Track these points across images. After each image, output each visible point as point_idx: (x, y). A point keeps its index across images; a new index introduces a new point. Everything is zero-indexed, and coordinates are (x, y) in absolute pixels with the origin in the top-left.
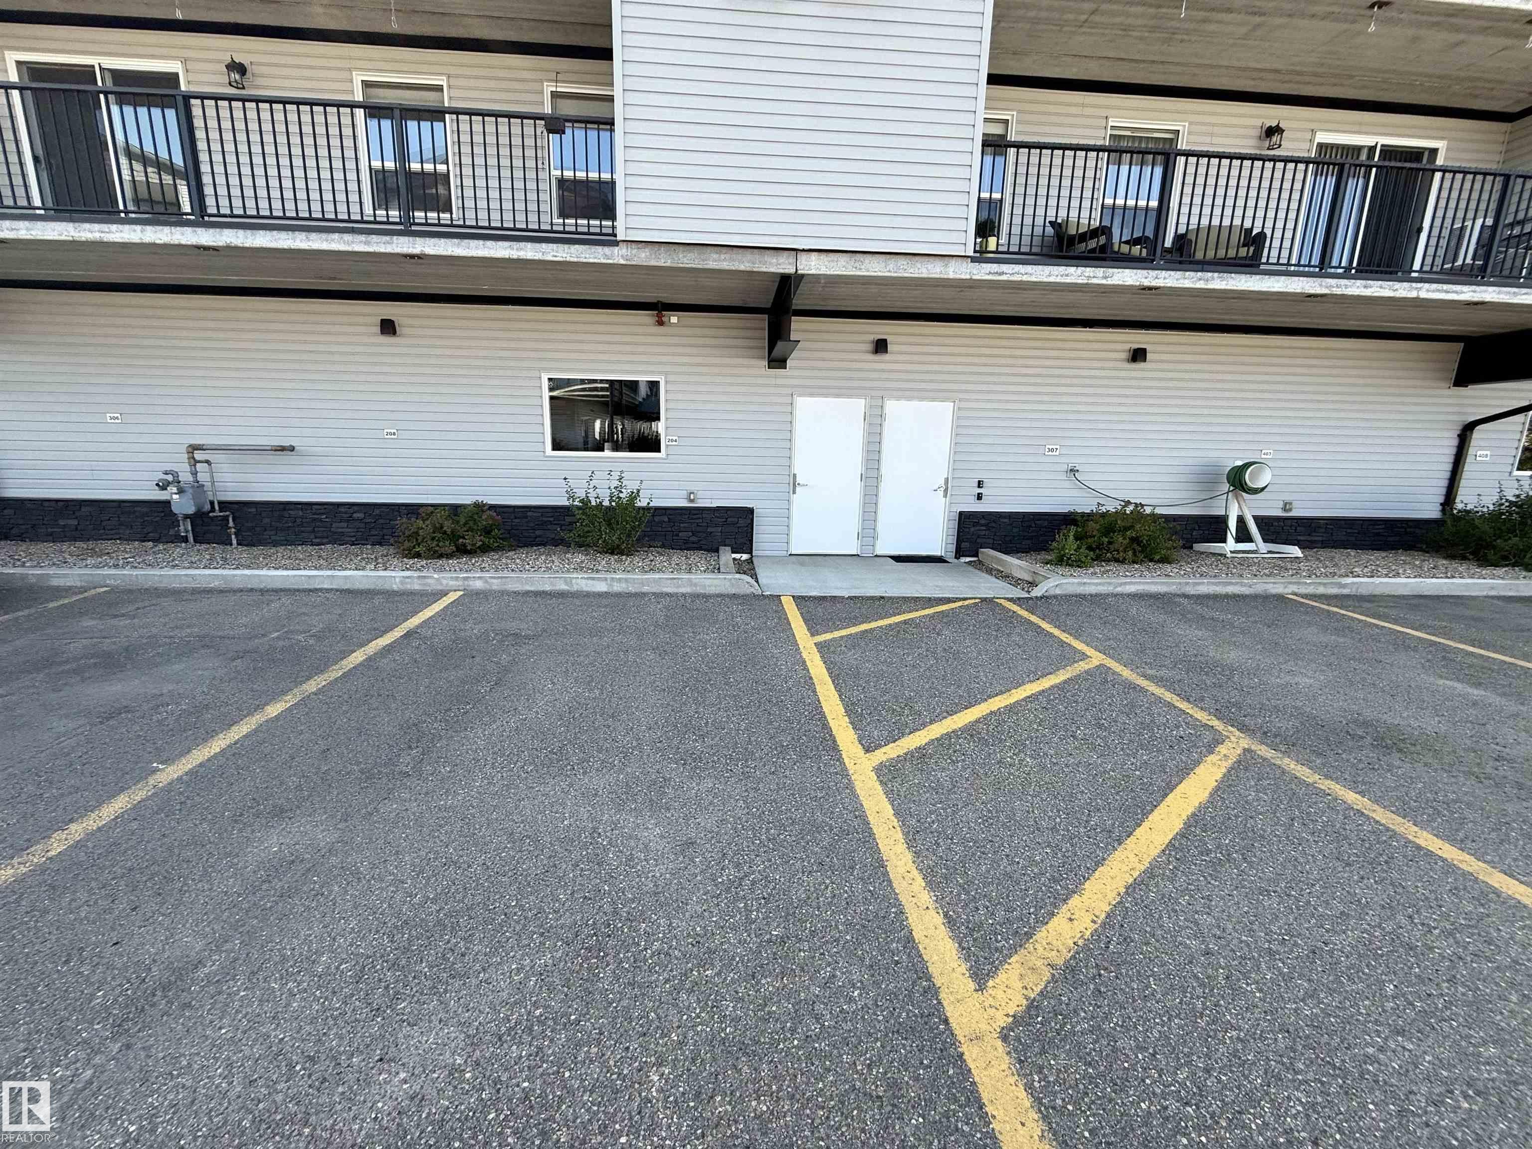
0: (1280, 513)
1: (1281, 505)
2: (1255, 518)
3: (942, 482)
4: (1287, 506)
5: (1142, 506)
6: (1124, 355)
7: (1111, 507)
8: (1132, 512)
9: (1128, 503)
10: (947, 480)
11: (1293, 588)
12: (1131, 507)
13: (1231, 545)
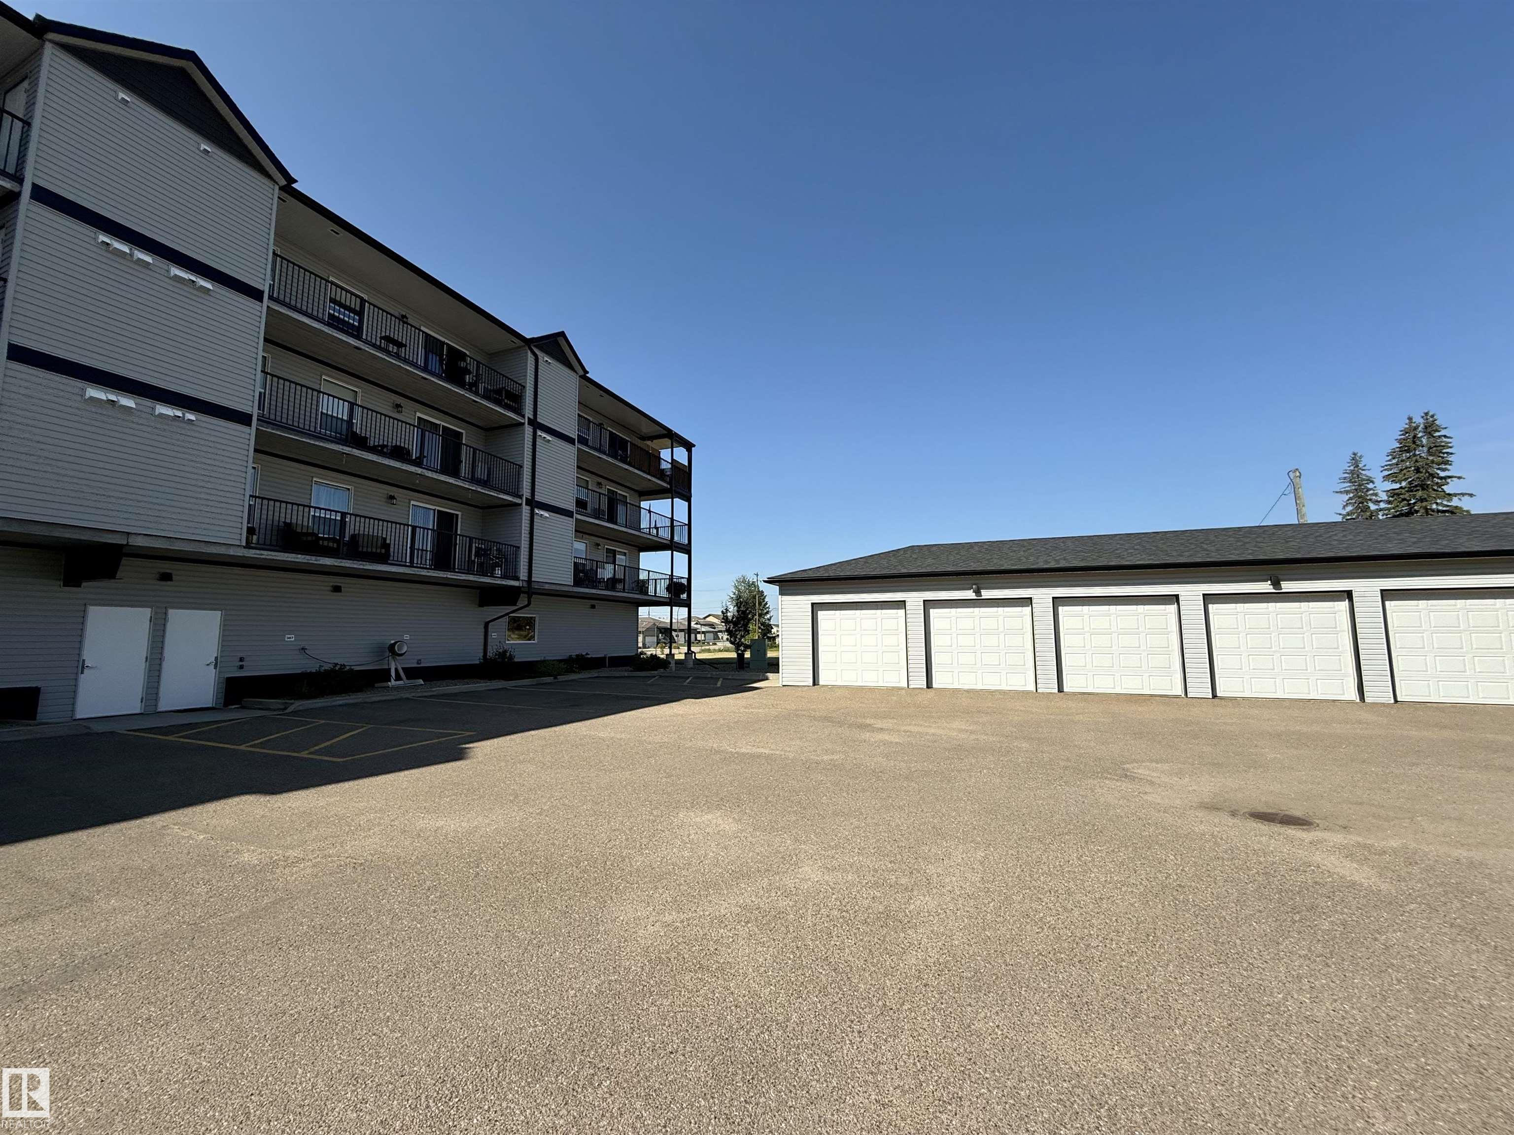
0: (415, 665)
1: (416, 661)
2: (403, 668)
3: (213, 659)
4: (419, 662)
5: (344, 665)
6: (330, 588)
7: (327, 667)
8: (339, 669)
9: (336, 664)
10: (216, 658)
11: (413, 694)
12: (339, 666)
13: (393, 683)
